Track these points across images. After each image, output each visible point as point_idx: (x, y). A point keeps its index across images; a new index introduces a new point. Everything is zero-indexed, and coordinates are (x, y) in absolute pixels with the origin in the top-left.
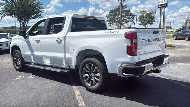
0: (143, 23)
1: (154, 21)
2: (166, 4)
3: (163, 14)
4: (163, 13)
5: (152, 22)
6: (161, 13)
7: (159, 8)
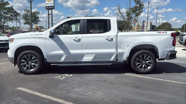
0: (28, 22)
1: (39, 21)
2: (53, 6)
3: (50, 16)
4: (51, 14)
5: (37, 22)
6: (49, 14)
7: (46, 9)
